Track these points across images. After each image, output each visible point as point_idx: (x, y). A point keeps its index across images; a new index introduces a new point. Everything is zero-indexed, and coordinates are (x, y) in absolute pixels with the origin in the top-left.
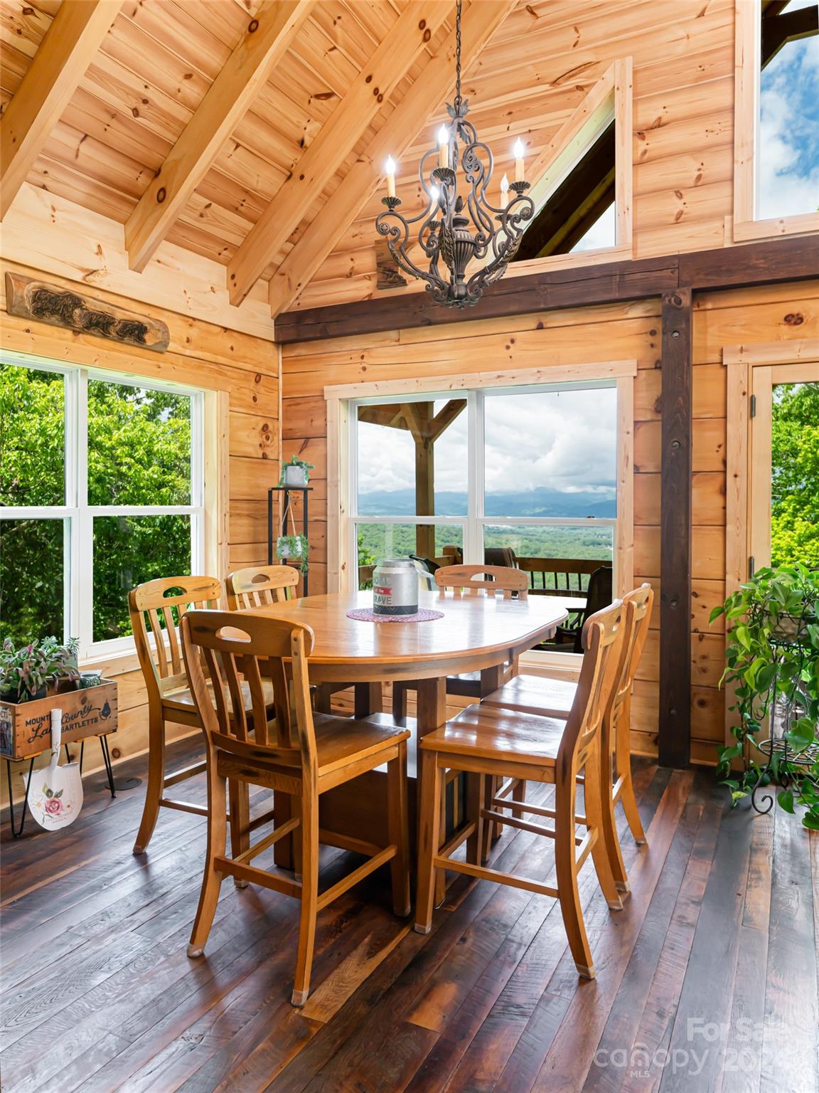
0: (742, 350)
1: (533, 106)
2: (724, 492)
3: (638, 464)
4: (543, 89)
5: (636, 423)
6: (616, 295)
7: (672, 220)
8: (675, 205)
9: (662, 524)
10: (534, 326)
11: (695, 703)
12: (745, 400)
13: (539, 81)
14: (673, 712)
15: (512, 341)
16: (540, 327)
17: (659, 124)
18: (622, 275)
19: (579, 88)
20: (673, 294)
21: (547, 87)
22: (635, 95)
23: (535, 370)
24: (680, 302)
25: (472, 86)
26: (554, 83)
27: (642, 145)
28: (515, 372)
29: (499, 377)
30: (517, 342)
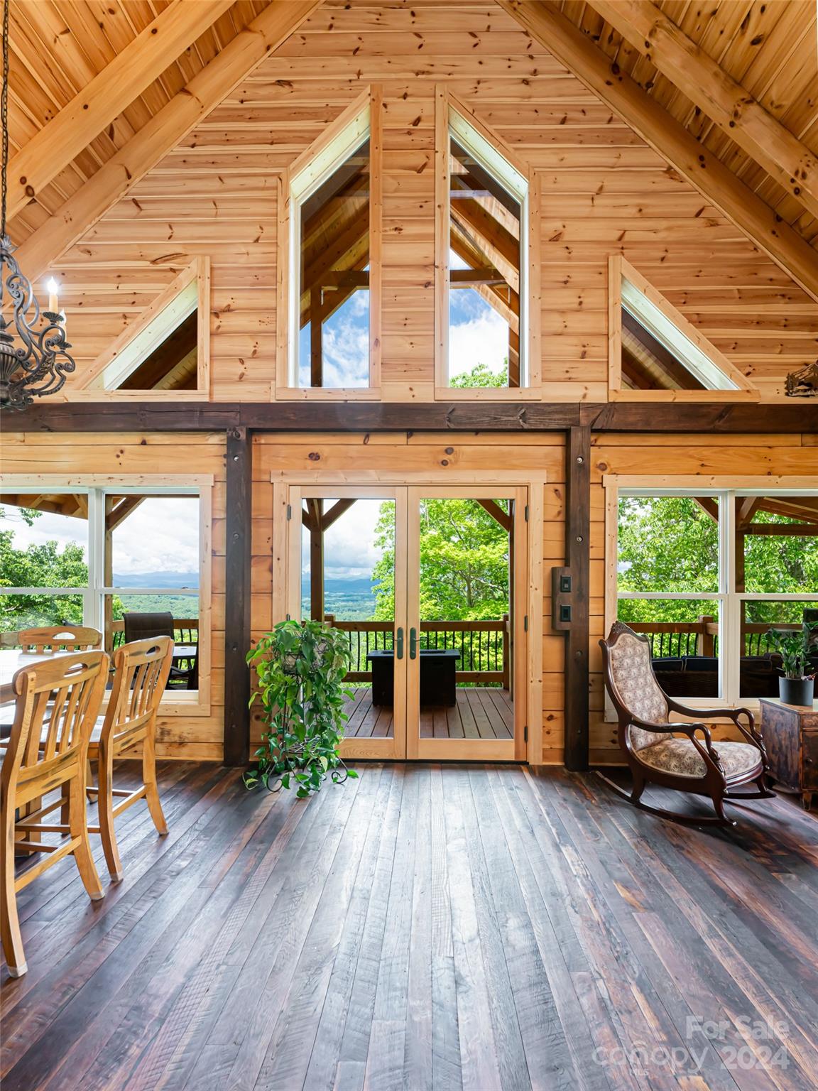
0: (282, 474)
1: (138, 275)
2: (271, 570)
3: (215, 549)
4: (144, 264)
5: (213, 520)
6: (197, 426)
7: (237, 378)
8: (240, 369)
9: (226, 593)
10: (139, 441)
11: (253, 718)
12: (285, 509)
13: (142, 258)
14: (234, 726)
15: (122, 452)
16: (144, 443)
17: (228, 309)
18: (201, 412)
19: (172, 270)
20: (234, 430)
21: (148, 263)
22: (211, 285)
23: (139, 475)
24: (239, 436)
25: (88, 248)
26: (154, 262)
27: (217, 322)
28: (122, 476)
29: (110, 478)
30: (126, 453)
